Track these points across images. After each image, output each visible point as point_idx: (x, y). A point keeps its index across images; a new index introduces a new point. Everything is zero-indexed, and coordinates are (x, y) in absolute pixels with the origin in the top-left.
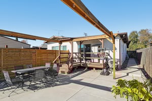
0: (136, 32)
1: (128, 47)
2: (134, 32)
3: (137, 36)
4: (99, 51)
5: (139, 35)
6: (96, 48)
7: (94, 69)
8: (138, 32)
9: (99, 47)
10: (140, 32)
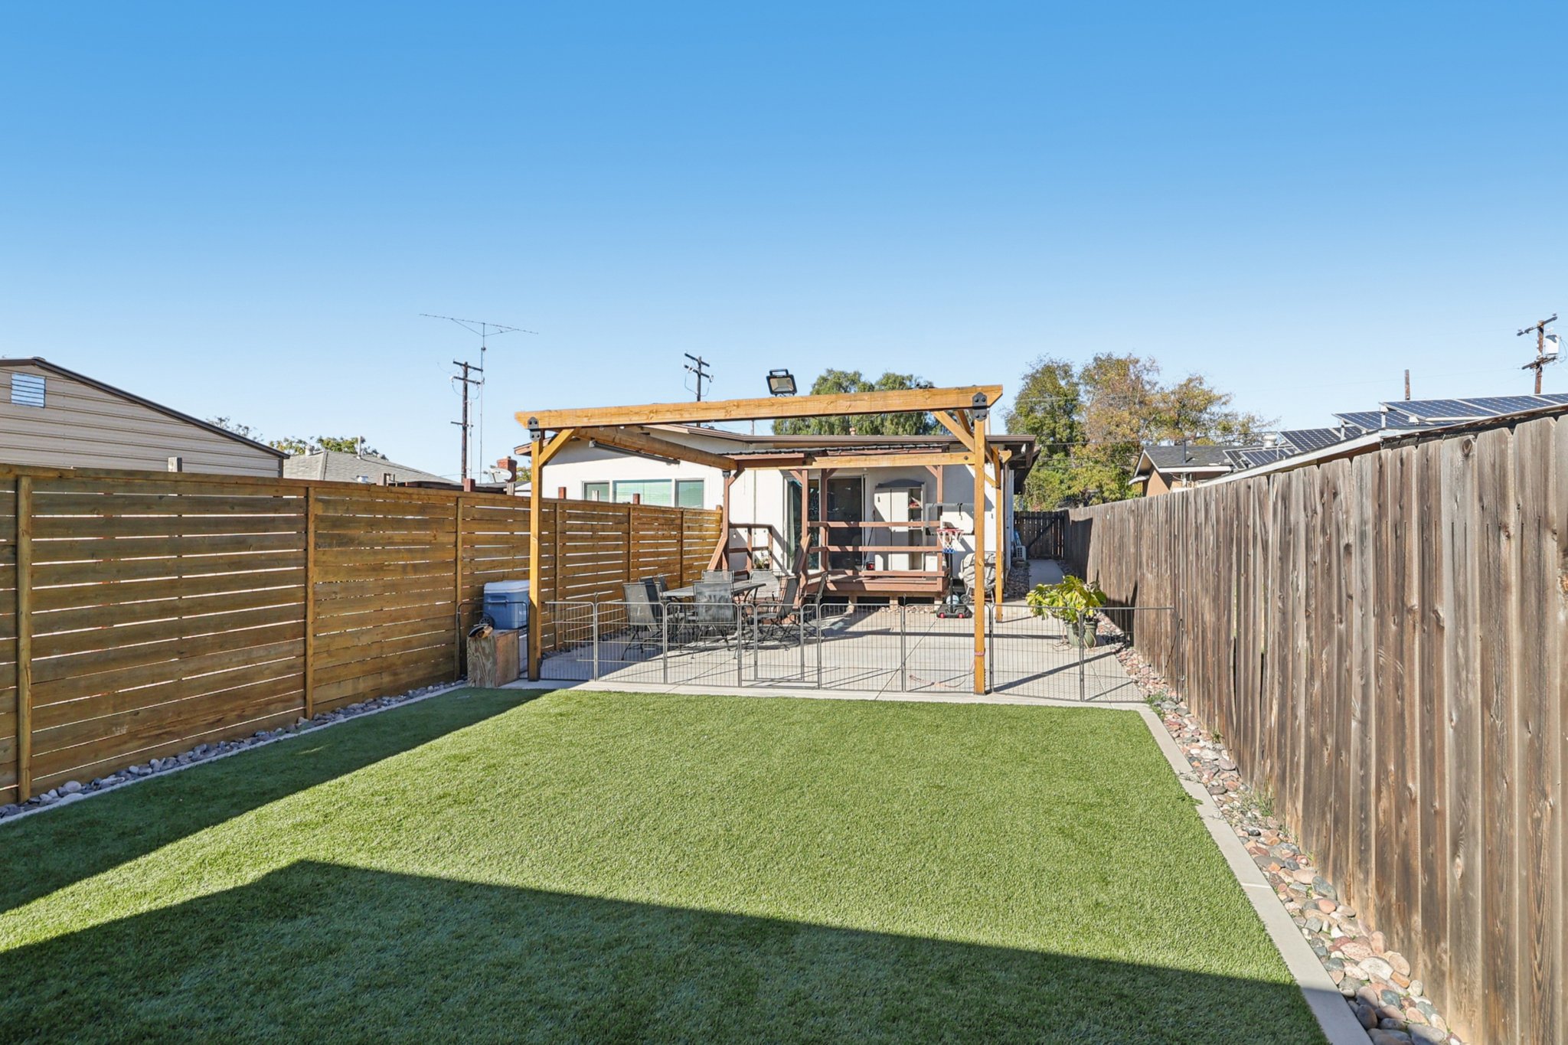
0: (1066, 372)
1: (1019, 488)
2: (1049, 371)
3: (1070, 406)
4: (914, 514)
5: (1084, 399)
6: (901, 498)
7: (894, 602)
8: (1077, 370)
9: (913, 496)
10: (1088, 377)
